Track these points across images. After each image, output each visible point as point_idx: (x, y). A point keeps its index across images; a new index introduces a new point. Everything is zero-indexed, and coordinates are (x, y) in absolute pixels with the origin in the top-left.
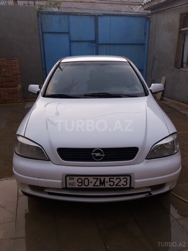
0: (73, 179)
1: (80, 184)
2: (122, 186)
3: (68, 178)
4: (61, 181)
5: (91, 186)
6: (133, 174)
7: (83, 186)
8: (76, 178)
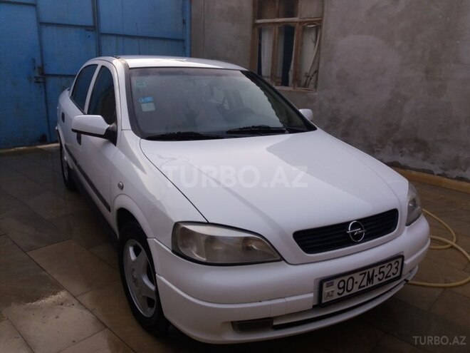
0: (332, 284)
1: (341, 291)
2: (393, 277)
3: (325, 285)
4: (311, 295)
5: (356, 289)
6: (402, 252)
7: (346, 294)
8: (336, 281)
